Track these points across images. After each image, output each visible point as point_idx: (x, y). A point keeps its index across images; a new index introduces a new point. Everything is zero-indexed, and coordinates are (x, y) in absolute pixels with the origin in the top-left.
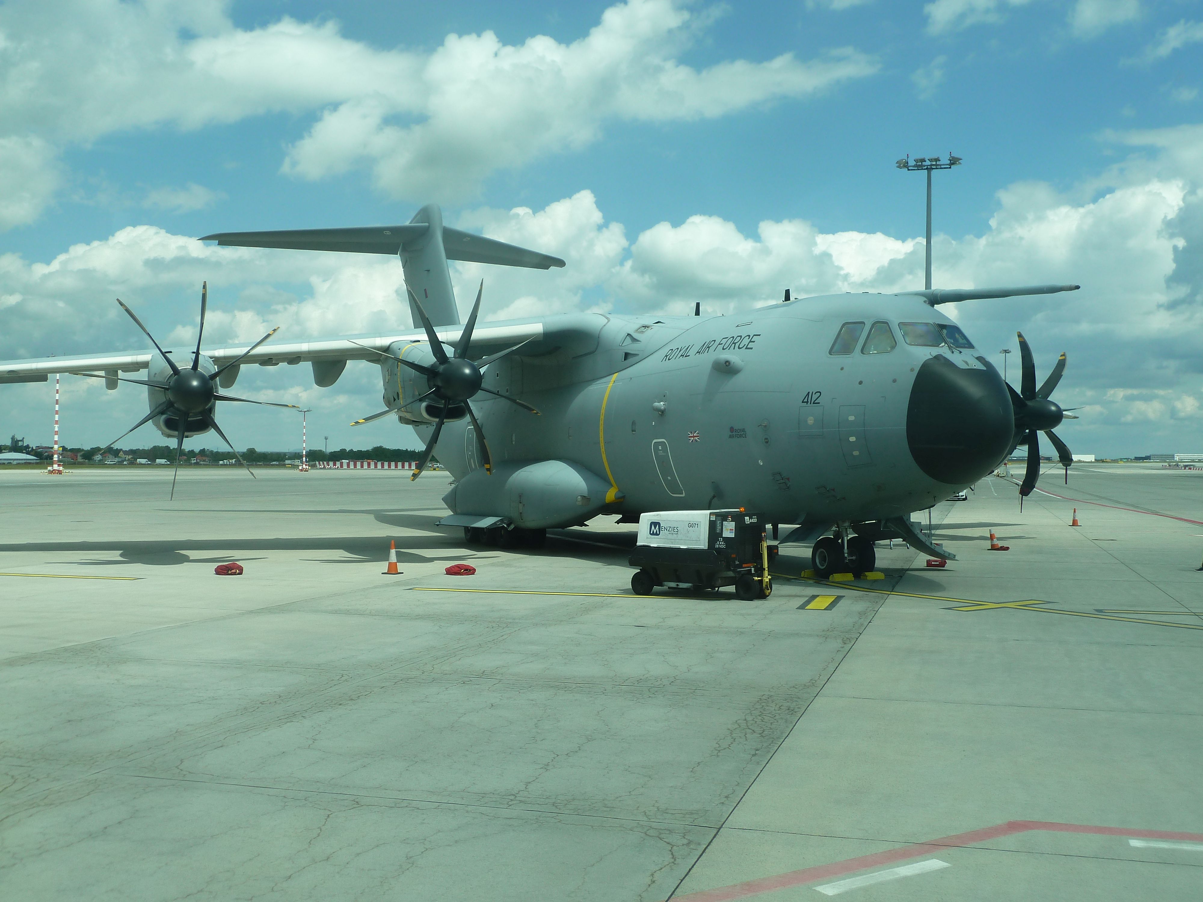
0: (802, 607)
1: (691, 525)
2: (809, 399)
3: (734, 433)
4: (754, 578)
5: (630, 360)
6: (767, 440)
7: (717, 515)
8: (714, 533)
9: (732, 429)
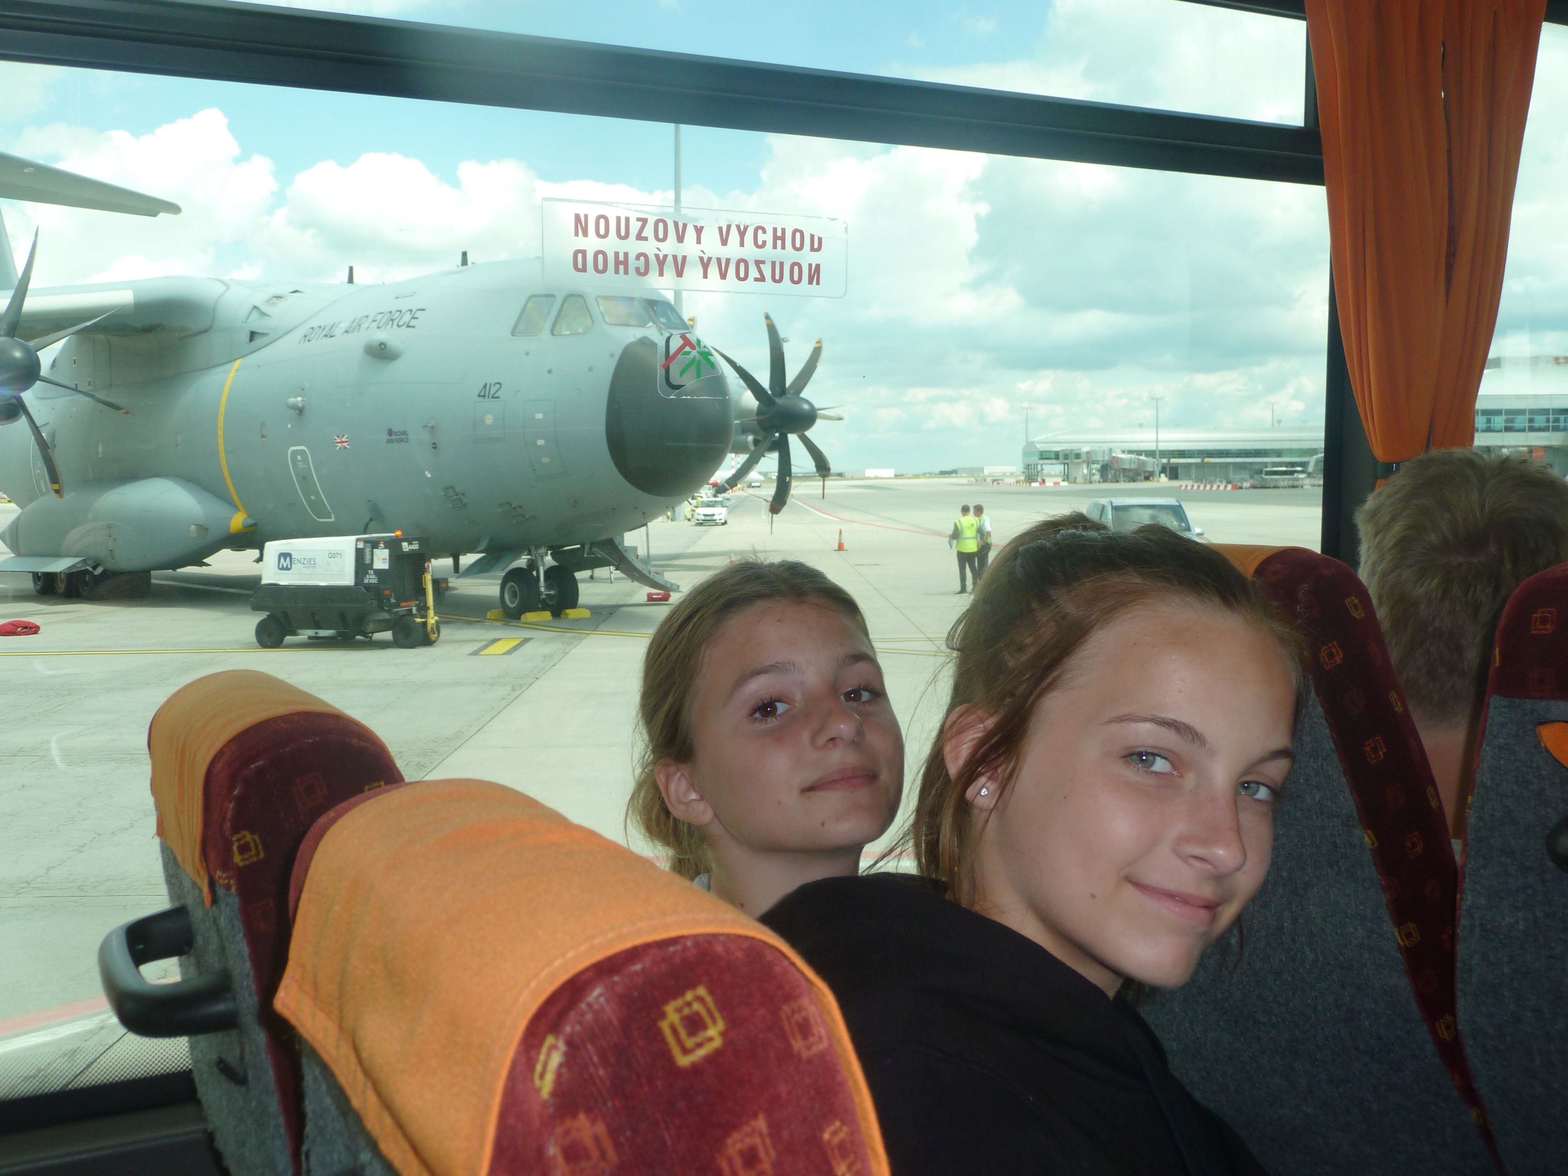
0: (475, 653)
1: (332, 555)
2: (487, 392)
3: (393, 437)
4: (416, 619)
5: (258, 341)
6: (435, 446)
7: (366, 541)
8: (362, 565)
9: (390, 432)
